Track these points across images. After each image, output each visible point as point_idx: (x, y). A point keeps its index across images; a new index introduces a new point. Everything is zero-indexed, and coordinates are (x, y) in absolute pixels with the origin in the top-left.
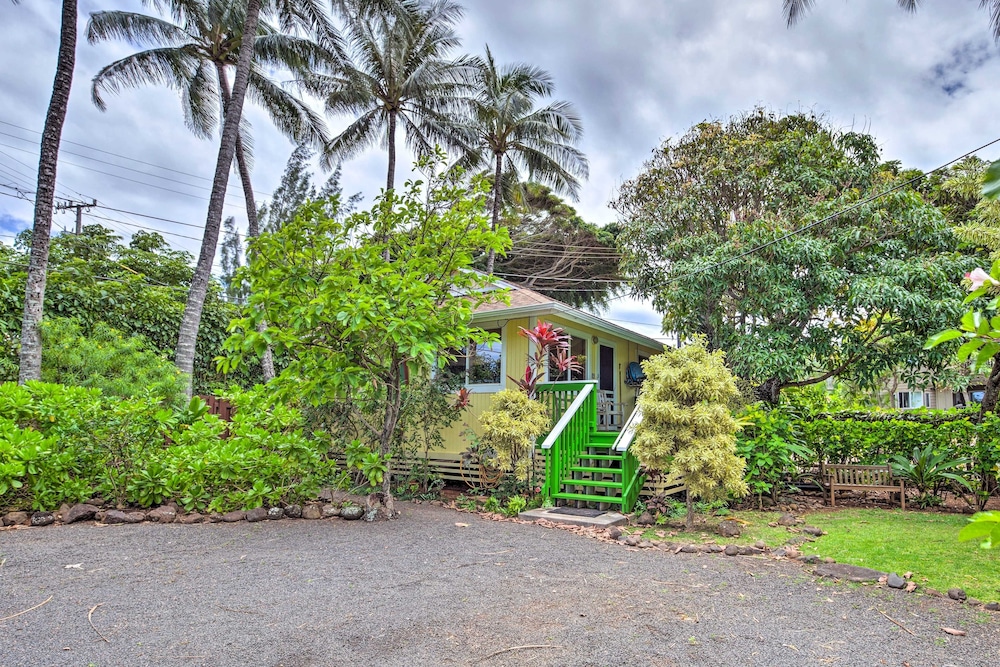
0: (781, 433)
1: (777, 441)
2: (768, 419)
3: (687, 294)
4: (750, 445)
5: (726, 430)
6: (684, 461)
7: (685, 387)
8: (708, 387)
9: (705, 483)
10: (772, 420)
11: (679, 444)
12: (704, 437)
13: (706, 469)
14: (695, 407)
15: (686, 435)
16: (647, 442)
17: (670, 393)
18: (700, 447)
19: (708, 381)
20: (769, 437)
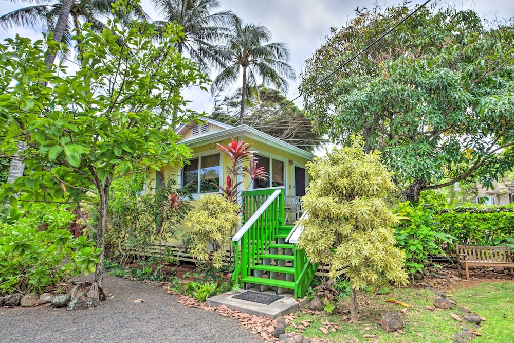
0: (426, 223)
1: (424, 231)
2: (417, 213)
3: (348, 117)
4: (404, 233)
5: (385, 222)
6: (344, 255)
7: (343, 182)
8: (366, 182)
9: (367, 277)
10: (420, 213)
11: (340, 239)
12: (364, 230)
13: (368, 262)
14: (354, 201)
15: (346, 229)
16: (309, 237)
17: (330, 189)
18: (360, 240)
19: (366, 176)
20: (418, 226)
